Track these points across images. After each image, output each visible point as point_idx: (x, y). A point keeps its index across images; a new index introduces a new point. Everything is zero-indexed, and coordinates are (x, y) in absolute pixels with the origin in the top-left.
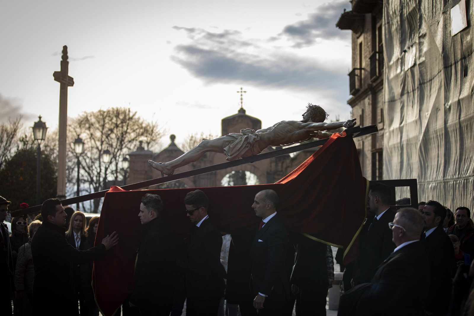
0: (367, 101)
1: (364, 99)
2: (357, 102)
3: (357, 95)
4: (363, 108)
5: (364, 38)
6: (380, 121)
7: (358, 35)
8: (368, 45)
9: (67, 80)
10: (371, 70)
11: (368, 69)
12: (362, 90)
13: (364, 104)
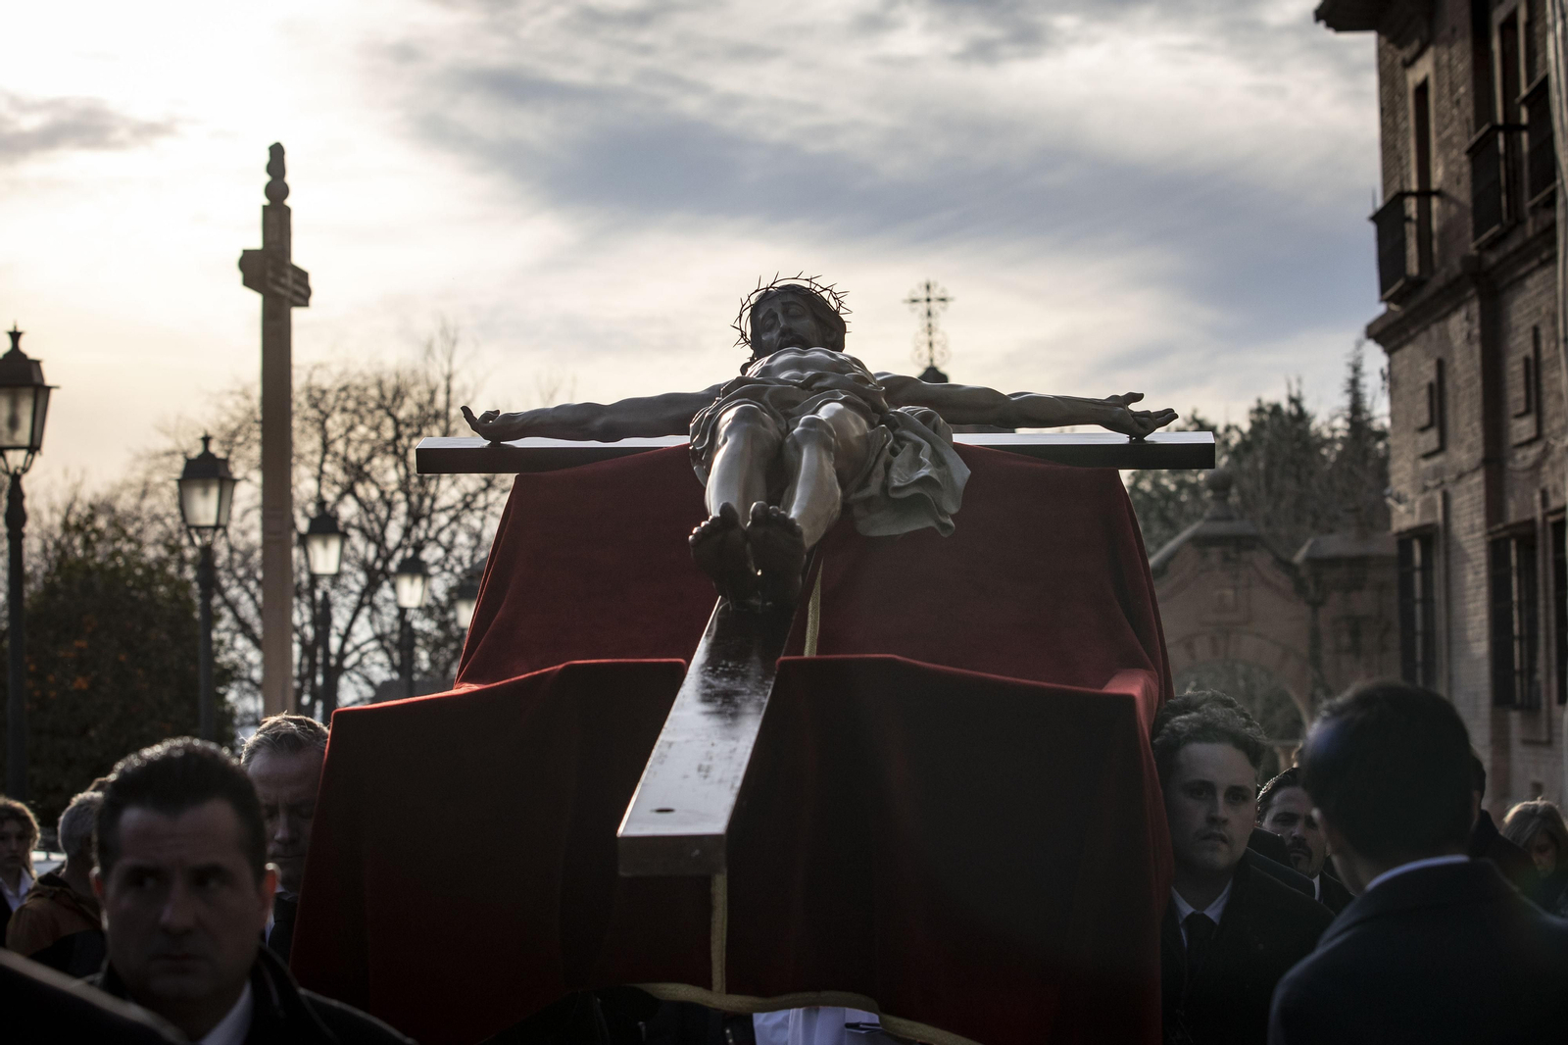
0: (1461, 327)
1: (1446, 316)
2: (1412, 332)
3: (1413, 303)
4: (1439, 354)
5: (1437, 64)
6: (1521, 408)
7: (1407, 53)
8: (1455, 98)
9: (290, 282)
10: (1477, 198)
11: (1463, 194)
12: (1437, 282)
13: (1445, 338)
